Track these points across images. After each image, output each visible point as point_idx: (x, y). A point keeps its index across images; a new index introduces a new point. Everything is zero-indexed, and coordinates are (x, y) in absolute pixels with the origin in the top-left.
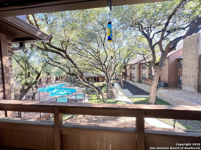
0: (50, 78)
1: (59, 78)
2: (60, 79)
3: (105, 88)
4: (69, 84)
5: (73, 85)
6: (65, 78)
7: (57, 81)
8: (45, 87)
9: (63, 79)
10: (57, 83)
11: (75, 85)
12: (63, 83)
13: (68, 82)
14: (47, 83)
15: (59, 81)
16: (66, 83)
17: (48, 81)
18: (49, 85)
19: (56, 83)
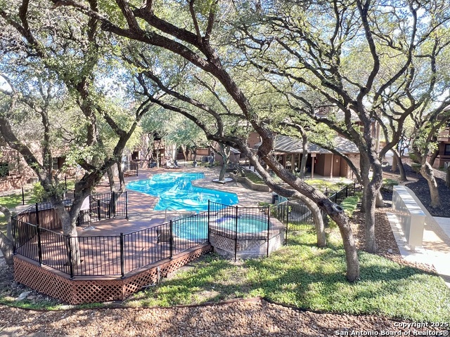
0: (162, 151)
1: (187, 153)
2: (189, 155)
3: (353, 203)
4: (214, 174)
5: (226, 180)
6: (203, 152)
7: (179, 163)
8: (145, 177)
9: (199, 157)
10: (180, 167)
11: (234, 181)
12: (197, 169)
13: (211, 166)
14: (152, 164)
15: (186, 162)
16: (206, 170)
17: (156, 159)
18: (156, 172)
19: (177, 167)
